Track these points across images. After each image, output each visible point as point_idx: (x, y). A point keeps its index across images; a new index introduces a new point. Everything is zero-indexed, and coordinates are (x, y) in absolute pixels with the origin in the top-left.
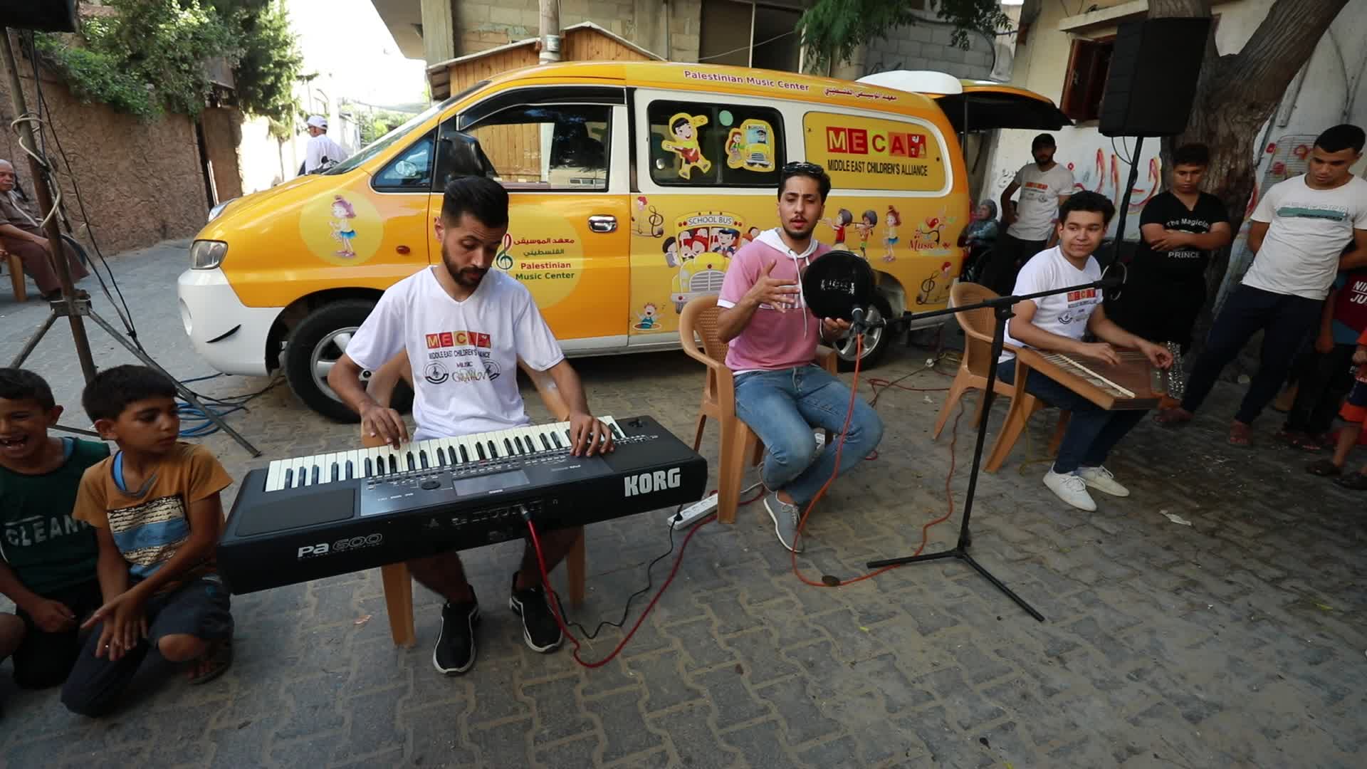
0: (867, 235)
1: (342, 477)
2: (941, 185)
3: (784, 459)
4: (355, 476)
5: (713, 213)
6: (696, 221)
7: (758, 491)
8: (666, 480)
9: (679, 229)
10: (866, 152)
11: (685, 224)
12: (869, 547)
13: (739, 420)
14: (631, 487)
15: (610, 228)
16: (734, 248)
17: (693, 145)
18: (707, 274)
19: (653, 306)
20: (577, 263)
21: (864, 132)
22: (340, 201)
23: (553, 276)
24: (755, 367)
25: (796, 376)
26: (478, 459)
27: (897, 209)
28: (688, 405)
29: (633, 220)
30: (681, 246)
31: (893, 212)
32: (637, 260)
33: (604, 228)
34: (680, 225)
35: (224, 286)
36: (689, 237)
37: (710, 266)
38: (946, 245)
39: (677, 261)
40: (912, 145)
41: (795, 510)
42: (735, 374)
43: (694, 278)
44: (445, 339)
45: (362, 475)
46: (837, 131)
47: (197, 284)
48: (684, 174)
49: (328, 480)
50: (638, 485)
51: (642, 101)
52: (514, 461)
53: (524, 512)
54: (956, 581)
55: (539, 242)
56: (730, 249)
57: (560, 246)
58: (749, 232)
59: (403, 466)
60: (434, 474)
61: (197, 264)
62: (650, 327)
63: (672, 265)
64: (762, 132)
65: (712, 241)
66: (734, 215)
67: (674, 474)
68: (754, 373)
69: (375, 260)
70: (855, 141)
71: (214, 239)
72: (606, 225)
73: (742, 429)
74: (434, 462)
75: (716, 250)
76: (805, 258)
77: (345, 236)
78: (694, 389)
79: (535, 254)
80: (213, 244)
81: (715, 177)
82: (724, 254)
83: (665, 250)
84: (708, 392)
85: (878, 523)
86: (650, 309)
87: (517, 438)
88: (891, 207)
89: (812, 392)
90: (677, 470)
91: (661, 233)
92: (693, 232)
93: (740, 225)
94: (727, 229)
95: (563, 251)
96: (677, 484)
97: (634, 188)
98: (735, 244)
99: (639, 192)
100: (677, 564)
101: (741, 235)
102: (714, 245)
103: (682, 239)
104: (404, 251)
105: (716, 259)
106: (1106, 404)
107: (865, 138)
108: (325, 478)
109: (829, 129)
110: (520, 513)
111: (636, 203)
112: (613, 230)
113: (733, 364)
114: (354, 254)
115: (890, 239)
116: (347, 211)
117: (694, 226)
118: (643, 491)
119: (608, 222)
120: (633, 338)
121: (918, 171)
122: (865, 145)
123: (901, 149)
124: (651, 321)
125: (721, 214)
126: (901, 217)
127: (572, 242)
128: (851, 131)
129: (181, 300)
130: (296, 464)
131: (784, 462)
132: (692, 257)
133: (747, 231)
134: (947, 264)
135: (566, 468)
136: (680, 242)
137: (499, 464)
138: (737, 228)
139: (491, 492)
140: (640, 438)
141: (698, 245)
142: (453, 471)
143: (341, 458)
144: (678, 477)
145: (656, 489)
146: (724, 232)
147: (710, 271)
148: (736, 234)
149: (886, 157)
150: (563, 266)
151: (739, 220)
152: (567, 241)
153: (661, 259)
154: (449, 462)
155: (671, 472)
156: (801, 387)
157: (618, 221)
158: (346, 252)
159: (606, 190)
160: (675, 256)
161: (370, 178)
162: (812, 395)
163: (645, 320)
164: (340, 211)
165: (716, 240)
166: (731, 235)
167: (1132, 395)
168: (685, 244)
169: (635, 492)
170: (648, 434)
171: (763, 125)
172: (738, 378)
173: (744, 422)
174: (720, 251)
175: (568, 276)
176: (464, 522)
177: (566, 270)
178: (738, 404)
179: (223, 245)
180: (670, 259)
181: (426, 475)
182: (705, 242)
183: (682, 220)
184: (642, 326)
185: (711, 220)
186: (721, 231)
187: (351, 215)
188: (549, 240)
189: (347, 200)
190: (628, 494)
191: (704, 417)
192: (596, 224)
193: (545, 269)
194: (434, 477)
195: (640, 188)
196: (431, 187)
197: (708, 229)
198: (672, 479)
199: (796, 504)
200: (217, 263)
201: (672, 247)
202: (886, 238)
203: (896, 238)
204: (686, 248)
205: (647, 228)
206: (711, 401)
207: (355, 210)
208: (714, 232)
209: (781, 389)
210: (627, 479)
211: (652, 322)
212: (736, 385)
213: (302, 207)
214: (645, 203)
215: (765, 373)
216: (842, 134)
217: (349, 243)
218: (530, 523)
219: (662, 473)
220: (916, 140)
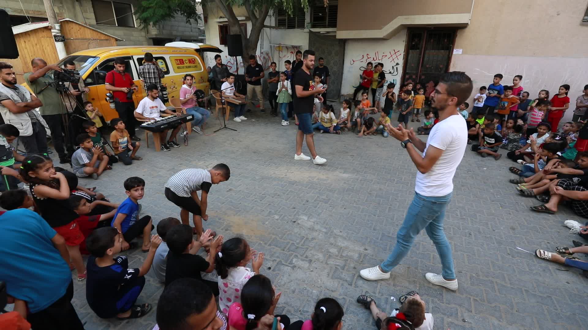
2: (201, 69)
10: (184, 64)
12: (212, 130)
21: (182, 59)
38: (205, 82)
40: (193, 61)
44: (153, 107)
46: (177, 60)
51: (135, 58)
64: (162, 62)
70: (181, 62)
90: (191, 116)
104: (93, 99)
107: (183, 61)
109: (175, 60)
121: (196, 67)
122: (183, 62)
123: (191, 62)
128: (180, 60)
134: (207, 86)
149: (188, 65)
167: (241, 102)
171: (161, 61)
210: (187, 117)
216: (178, 61)
220: (193, 60)
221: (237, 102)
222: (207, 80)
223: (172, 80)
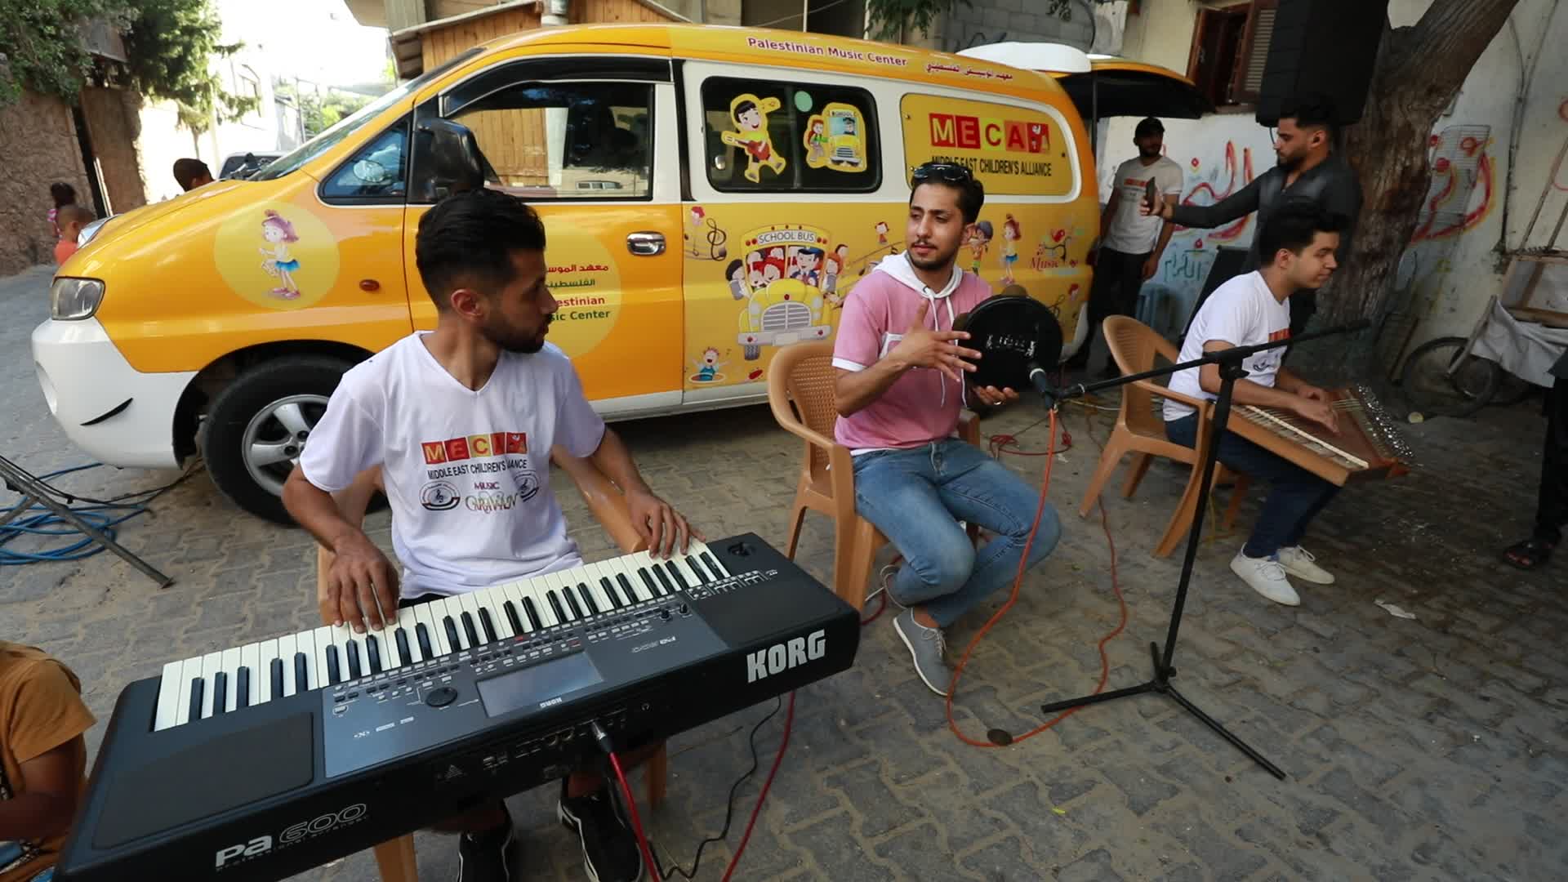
0: (980, 253)
1: (290, 689)
2: (1067, 188)
3: (933, 577)
4: (312, 686)
5: (790, 227)
6: (768, 238)
8: (806, 650)
9: (747, 249)
10: (977, 146)
11: (754, 242)
12: (1037, 680)
13: (860, 518)
14: (756, 667)
15: (655, 249)
16: (817, 272)
17: (762, 137)
18: (784, 307)
19: (715, 351)
20: (613, 297)
21: (975, 120)
22: (273, 218)
23: (581, 316)
24: (879, 445)
25: (935, 455)
26: (512, 634)
27: (1016, 219)
29: (686, 238)
30: (749, 271)
31: (1013, 223)
32: (694, 292)
33: (648, 250)
34: (748, 244)
35: (103, 343)
36: (759, 259)
37: (787, 297)
38: (1073, 263)
39: (745, 291)
40: (1033, 137)
41: (939, 636)
42: (853, 453)
43: (767, 313)
44: (454, 448)
45: (325, 681)
46: (943, 119)
47: (61, 342)
48: (751, 176)
49: (266, 697)
50: (766, 663)
51: (695, 77)
52: (570, 635)
53: (601, 735)
54: (1158, 724)
55: (561, 271)
56: (812, 274)
57: (591, 275)
58: (837, 251)
59: (390, 658)
60: (444, 670)
61: (60, 312)
62: (711, 378)
63: (739, 297)
64: (850, 120)
65: (789, 264)
66: (818, 231)
67: (817, 640)
68: (879, 454)
69: (328, 300)
70: (965, 132)
71: (84, 275)
72: (651, 245)
73: (865, 530)
74: (441, 646)
75: (794, 276)
76: (945, 298)
77: (284, 268)
78: (770, 457)
80: (82, 283)
81: (791, 181)
82: (805, 281)
83: (729, 277)
84: (807, 474)
85: (1040, 641)
86: (711, 355)
87: (567, 589)
88: (1009, 217)
89: (959, 476)
90: (821, 633)
91: (723, 254)
92: (765, 252)
93: (825, 242)
94: (808, 248)
95: (593, 282)
96: (821, 653)
97: (686, 195)
98: (819, 267)
99: (693, 200)
101: (826, 255)
102: (792, 269)
103: (751, 262)
104: (371, 286)
105: (794, 286)
106: (1338, 478)
107: (976, 128)
108: (260, 693)
109: (932, 116)
110: (593, 737)
111: (689, 215)
112: (660, 252)
113: (847, 438)
114: (298, 293)
115: (1007, 257)
116: (285, 232)
117: (765, 245)
118: (774, 670)
119: (652, 241)
120: (690, 394)
121: (1041, 170)
122: (976, 137)
123: (1020, 141)
124: (711, 370)
125: (800, 228)
126: (1021, 229)
127: (606, 269)
128: (960, 119)
129: (38, 365)
130: (207, 666)
131: (933, 582)
132: (764, 286)
133: (834, 251)
134: (1074, 287)
135: (654, 645)
136: (748, 266)
137: (547, 641)
138: (821, 246)
139: (543, 705)
140: (753, 576)
141: (770, 269)
142: (474, 662)
143: (286, 648)
144: (822, 643)
145: (792, 664)
146: (804, 252)
147: (788, 303)
148: (820, 254)
149: (1001, 153)
150: (595, 301)
151: (823, 236)
152: (598, 268)
153: (723, 289)
154: (465, 643)
155: (813, 637)
156: (944, 469)
157: (668, 241)
158: (286, 291)
159: (648, 197)
160: (742, 284)
161: (317, 185)
162: (958, 480)
163: (705, 370)
164: (274, 233)
165: (795, 263)
166: (813, 255)
167: (1365, 464)
168: (755, 269)
169: (763, 674)
170: (763, 569)
171: (851, 110)
172: (857, 460)
173: (868, 520)
174: (799, 277)
175: (601, 315)
176: (503, 760)
177: (598, 307)
178: (860, 497)
179: (97, 284)
180: (736, 289)
181: (431, 674)
182: (780, 265)
183: (750, 237)
184: (701, 378)
185: (787, 236)
186: (800, 251)
187: (291, 238)
188: (574, 268)
189: (285, 217)
190: (752, 678)
191: (804, 510)
192: (637, 245)
193: (570, 306)
194: (446, 678)
195: (694, 195)
196: (406, 196)
197: (783, 247)
198: (816, 646)
199: (940, 628)
200: (90, 310)
201: (738, 273)
202: (1004, 255)
203: (1016, 255)
204: (755, 274)
205: (705, 248)
206: (811, 487)
207: (297, 230)
208: (792, 252)
209: (918, 474)
210: (751, 657)
211: (714, 372)
212: (856, 469)
213: (217, 227)
214: (702, 214)
215: (894, 453)
216: (949, 123)
217: (289, 278)
218: (612, 755)
219: (800, 641)
220: (1037, 131)
221: (1328, 458)
222: (1084, 255)
223: (882, 229)
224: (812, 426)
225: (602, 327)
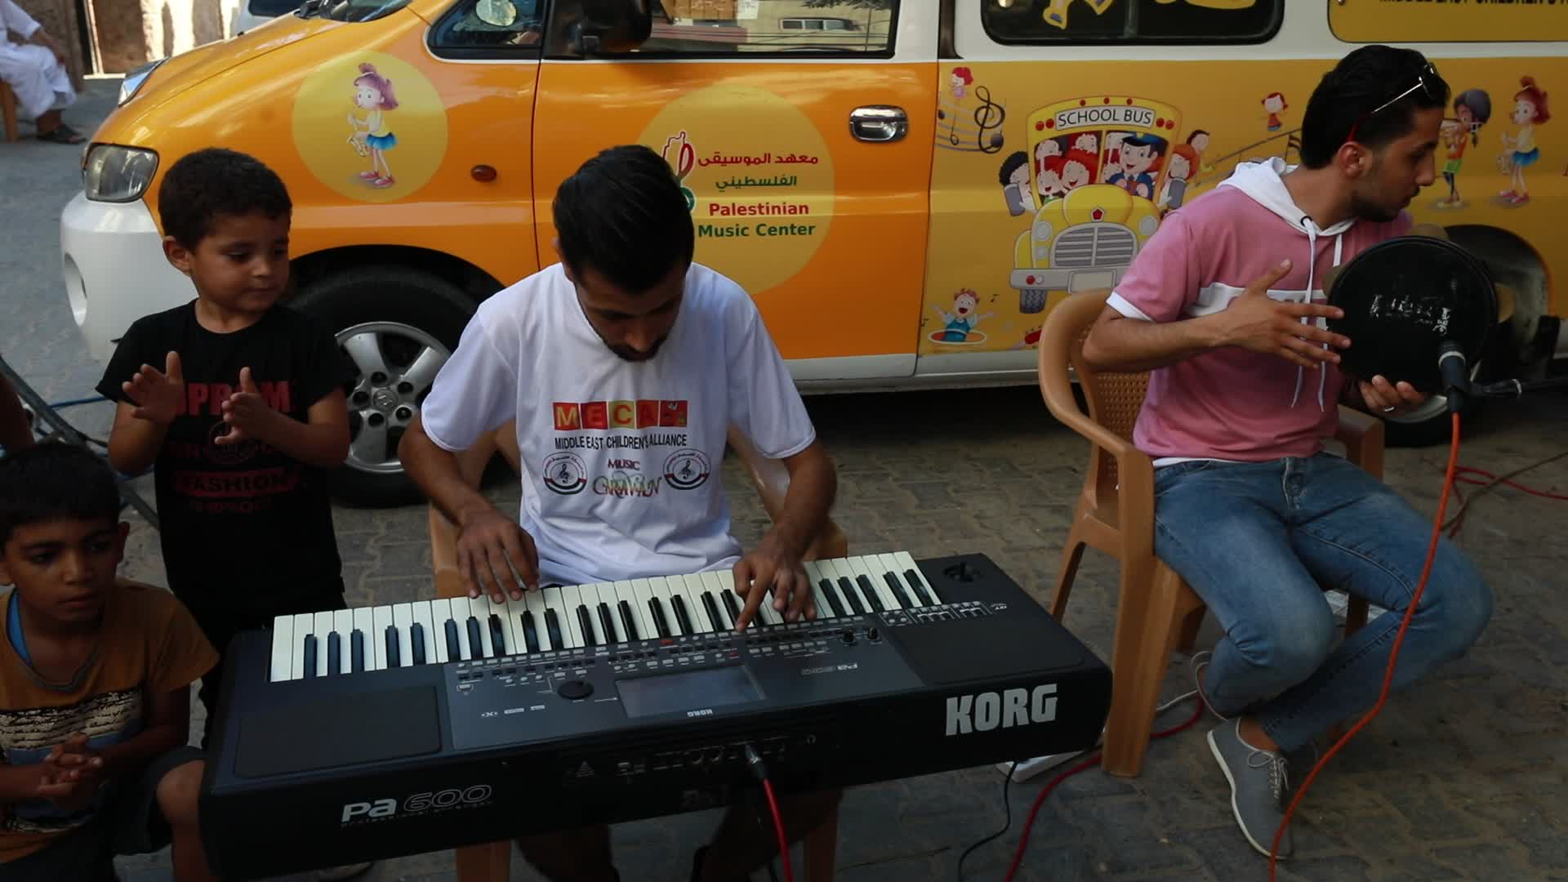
0: (1462, 147)
1: (407, 660)
3: (1261, 654)
4: (431, 659)
5: (1112, 101)
6: (1074, 118)
7: (1188, 711)
8: (1029, 706)
9: (1035, 137)
11: (1050, 124)
13: (1160, 563)
14: (958, 716)
15: (891, 132)
16: (1153, 175)
18: (1092, 230)
19: (973, 294)
20: (821, 204)
22: (370, 75)
23: (772, 230)
24: (1200, 451)
25: (1290, 478)
26: (657, 636)
27: (1541, 85)
28: (1036, 506)
29: (941, 116)
30: (1038, 171)
31: (1532, 93)
32: (946, 201)
33: (880, 133)
34: (1040, 127)
35: (152, 234)
36: (1056, 152)
37: (1097, 215)
39: (1029, 202)
41: (1278, 765)
42: (1157, 463)
43: (1062, 239)
45: (444, 658)
47: (97, 230)
48: (1055, 17)
49: (382, 665)
50: (972, 714)
52: (728, 645)
53: (755, 760)
55: (748, 161)
56: (1144, 178)
57: (789, 170)
58: (1190, 140)
59: (516, 644)
60: (578, 663)
61: (101, 191)
62: (963, 338)
63: (1017, 212)
65: (1105, 162)
66: (1156, 106)
67: (1046, 696)
68: (1198, 466)
69: (431, 191)
71: (133, 143)
72: (886, 127)
73: (1167, 582)
74: (573, 637)
75: (1112, 181)
76: (1335, 237)
77: (376, 145)
78: (1048, 472)
79: (740, 184)
80: (131, 154)
81: (1121, 24)
82: (1131, 189)
83: (1005, 179)
84: (1090, 493)
85: (1466, 808)
86: (966, 301)
87: (727, 592)
88: (1526, 82)
89: (1325, 513)
90: (1052, 688)
91: (998, 143)
92: (1067, 142)
93: (1170, 126)
94: (1140, 136)
95: (794, 180)
96: (1050, 715)
97: (946, 49)
98: (1156, 167)
99: (958, 57)
100: (1019, 857)
101: (1170, 149)
102: (1111, 169)
103: (1042, 155)
104: (485, 175)
105: (1112, 198)
108: (376, 659)
110: (746, 760)
111: (949, 81)
112: (899, 137)
113: (1151, 441)
114: (390, 180)
115: (1517, 154)
116: (382, 95)
117: (1068, 129)
118: (982, 725)
119: (888, 120)
120: (927, 360)
124: (965, 325)
125: (1129, 102)
127: (814, 161)
129: (68, 257)
130: (319, 625)
131: (1261, 663)
132: (1061, 195)
133: (1185, 140)
135: (830, 669)
136: (1037, 163)
137: (699, 649)
138: (1163, 133)
139: (690, 714)
140: (972, 607)
141: (1074, 169)
142: (613, 659)
143: (402, 616)
144: (1052, 703)
145: (1008, 723)
146: (1133, 141)
147: (1097, 225)
148: (1159, 146)
150: (793, 210)
151: (1168, 116)
152: (803, 159)
153: (993, 199)
154: (601, 638)
155: (1040, 691)
156: (1301, 501)
157: (912, 120)
158: (377, 175)
159: (889, 52)
160: (1024, 191)
161: (427, 29)
162: (1327, 518)
163: (955, 324)
164: (368, 95)
165: (1116, 158)
166: (1148, 148)
168: (1047, 168)
169: (966, 728)
170: (987, 600)
172: (1162, 474)
173: (1173, 569)
174: (1122, 183)
175: (801, 230)
176: (640, 769)
177: (799, 219)
178: (1162, 529)
179: (148, 156)
180: (1014, 198)
181: (564, 665)
182: (1091, 163)
183: (1044, 116)
184: (943, 337)
185: (1106, 115)
186: (1126, 140)
187: (388, 104)
188: (768, 157)
189: (383, 72)
190: (951, 730)
191: (1080, 548)
192: (864, 125)
193: (758, 215)
194: (580, 672)
195: (959, 50)
196: (541, 48)
197: (1098, 134)
198: (1042, 702)
199: (1281, 752)
200: (138, 189)
201: (1021, 174)
202: (1510, 152)
203: (1535, 151)
204: (1047, 177)
205: (968, 132)
206: (1096, 514)
207: (398, 92)
208: (1113, 142)
209: (1258, 503)
210: (951, 702)
211: (968, 329)
212: (1160, 488)
213: (298, 83)
214: (969, 80)
215: (1222, 466)
217: (382, 160)
218: (766, 783)
219: (1022, 693)
223: (1274, 105)
224: (1104, 422)
225: (802, 251)
